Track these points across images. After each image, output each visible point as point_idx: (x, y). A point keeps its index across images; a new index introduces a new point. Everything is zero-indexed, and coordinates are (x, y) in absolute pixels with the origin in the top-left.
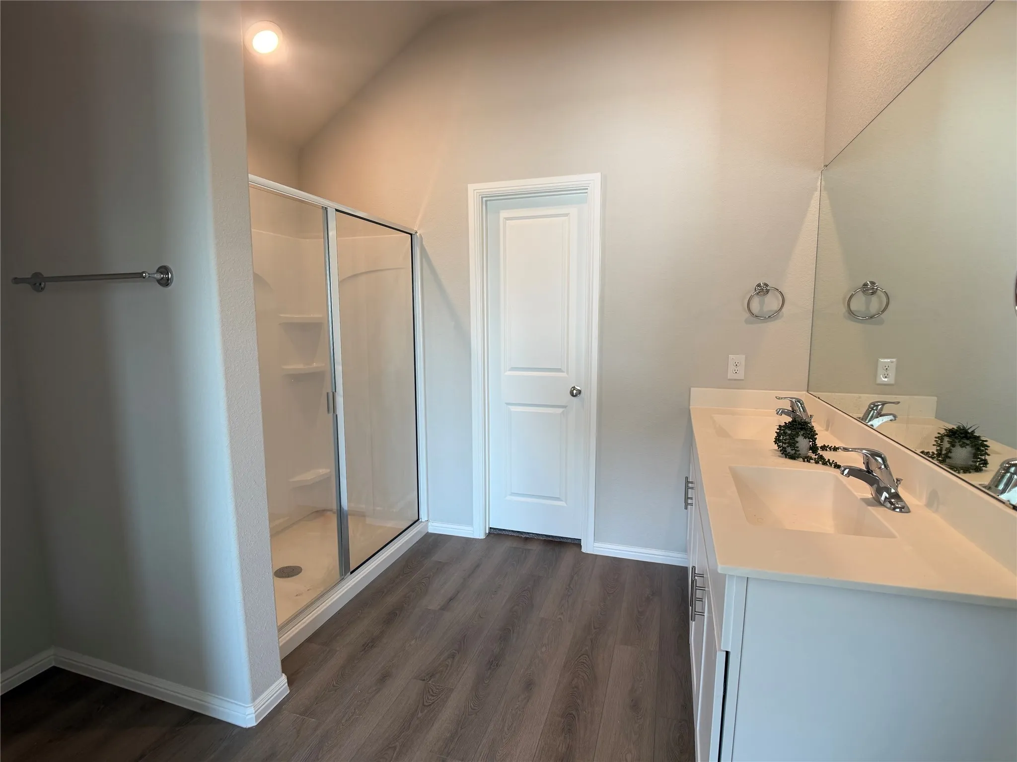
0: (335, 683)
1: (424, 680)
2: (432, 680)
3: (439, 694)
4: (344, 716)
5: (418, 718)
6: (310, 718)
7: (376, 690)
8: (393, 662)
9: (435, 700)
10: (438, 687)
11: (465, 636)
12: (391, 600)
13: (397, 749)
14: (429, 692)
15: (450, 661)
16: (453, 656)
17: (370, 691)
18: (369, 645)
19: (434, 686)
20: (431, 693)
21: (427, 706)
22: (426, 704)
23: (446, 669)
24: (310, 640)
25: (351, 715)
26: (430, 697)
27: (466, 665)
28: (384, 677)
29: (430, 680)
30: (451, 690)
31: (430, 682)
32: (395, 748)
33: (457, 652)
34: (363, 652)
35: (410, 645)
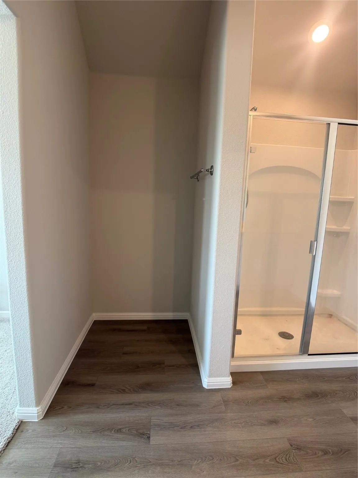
0: (250, 401)
1: (292, 446)
2: (296, 451)
3: (291, 463)
4: (236, 420)
5: (264, 461)
6: (224, 406)
7: (262, 423)
8: (287, 419)
9: (285, 463)
10: (295, 459)
11: (349, 450)
12: (324, 387)
13: (236, 463)
14: (287, 455)
15: (321, 453)
16: (326, 453)
17: (259, 421)
18: (285, 399)
19: (293, 455)
20: (287, 458)
21: (277, 461)
22: (277, 459)
23: (312, 455)
24: (262, 373)
25: (239, 422)
26: (283, 459)
27: (328, 468)
28: (273, 422)
29: (295, 450)
30: (301, 471)
31: (294, 451)
32: (237, 460)
33: (331, 453)
34: (278, 399)
35: (306, 420)
